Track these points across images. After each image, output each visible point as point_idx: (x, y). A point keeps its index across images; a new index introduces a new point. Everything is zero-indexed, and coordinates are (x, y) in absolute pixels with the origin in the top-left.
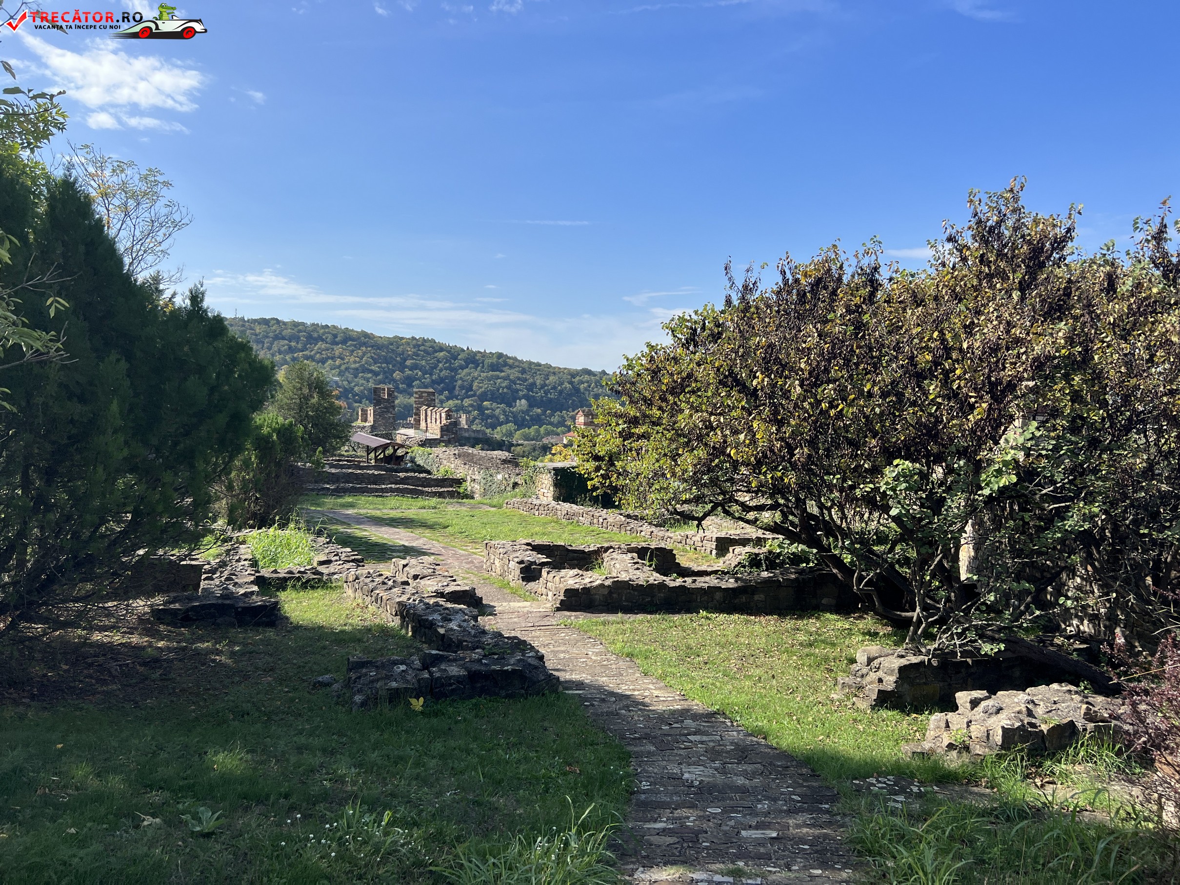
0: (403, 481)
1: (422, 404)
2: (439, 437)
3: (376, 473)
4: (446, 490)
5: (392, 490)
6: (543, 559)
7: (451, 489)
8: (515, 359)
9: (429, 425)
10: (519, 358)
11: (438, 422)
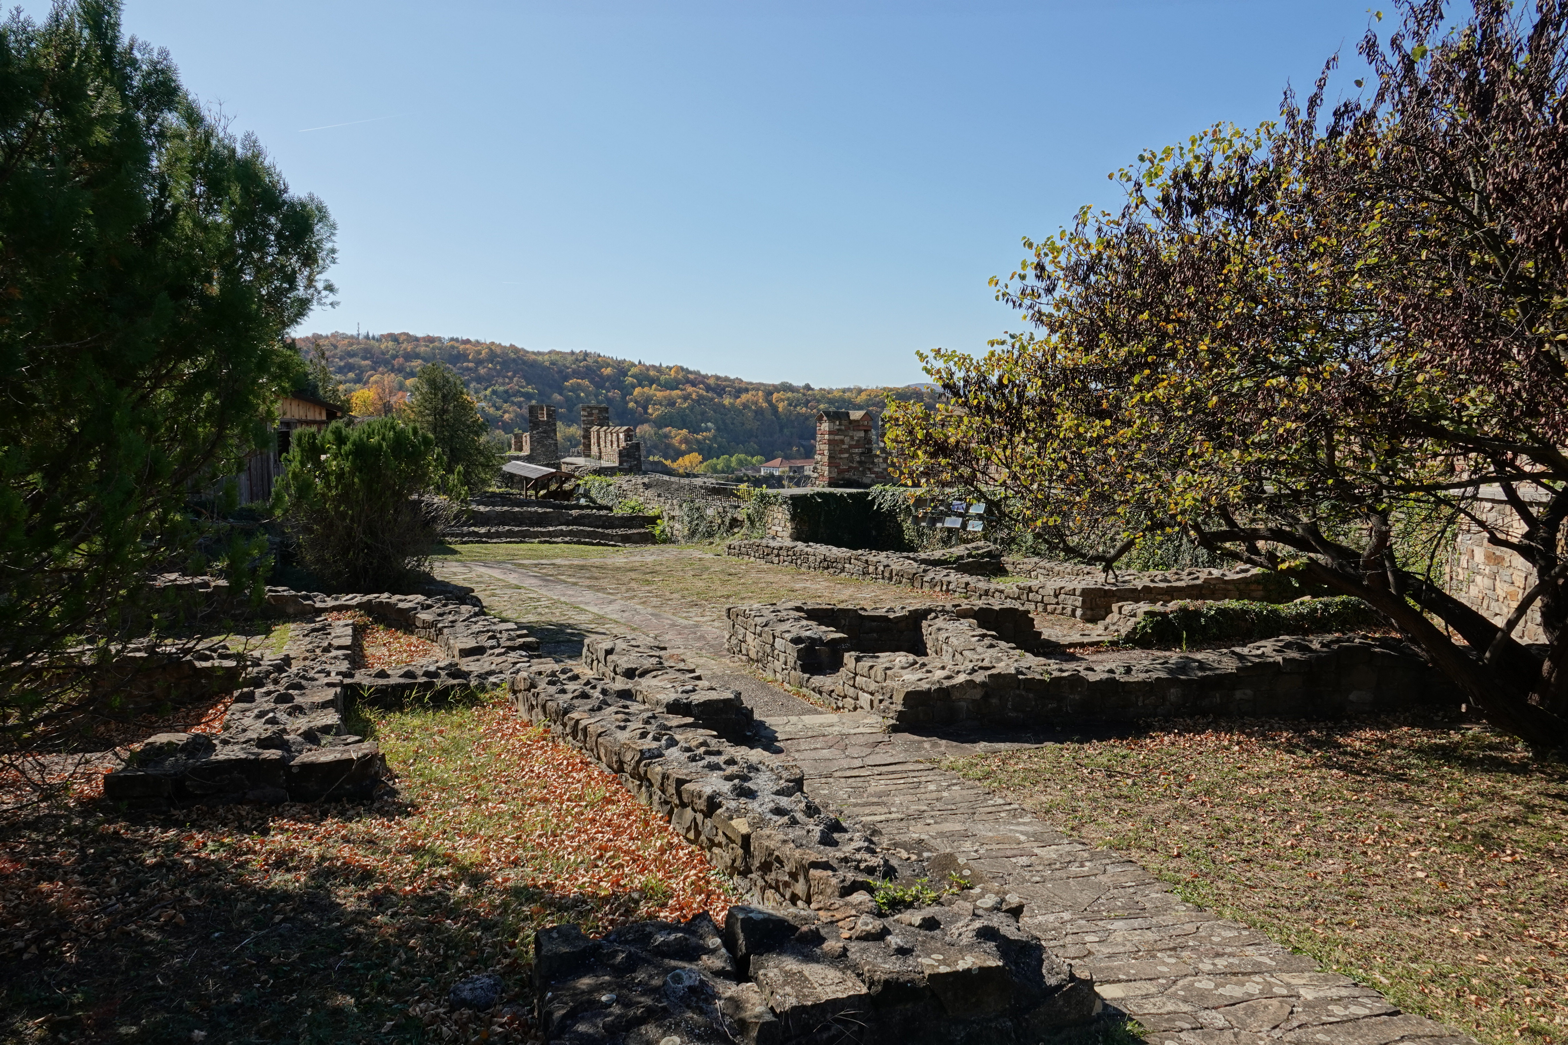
0: (577, 521)
1: (592, 423)
2: (617, 464)
3: (540, 510)
4: (635, 531)
5: (562, 534)
6: (831, 634)
7: (643, 530)
8: (697, 373)
9: (603, 450)
10: (703, 372)
11: (615, 445)
